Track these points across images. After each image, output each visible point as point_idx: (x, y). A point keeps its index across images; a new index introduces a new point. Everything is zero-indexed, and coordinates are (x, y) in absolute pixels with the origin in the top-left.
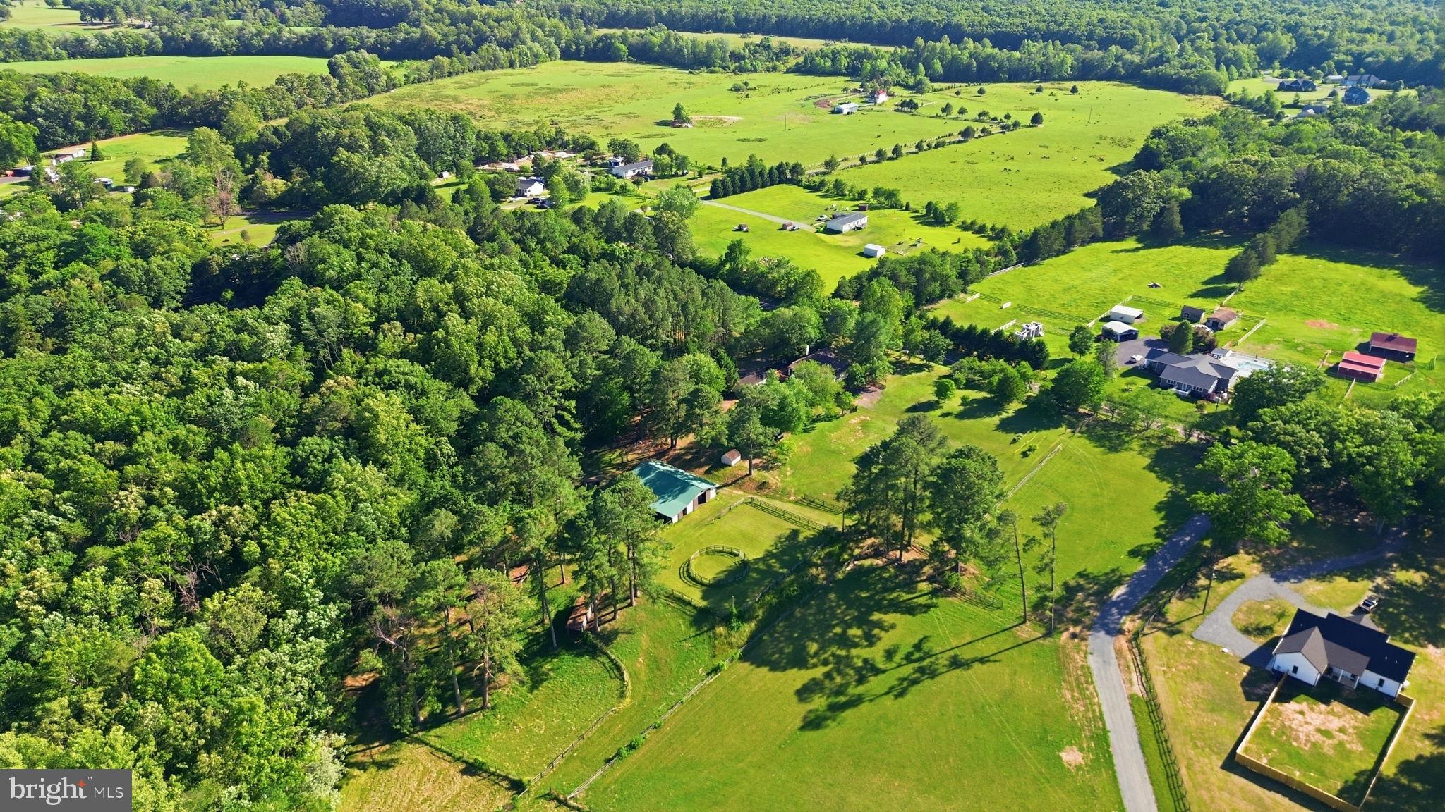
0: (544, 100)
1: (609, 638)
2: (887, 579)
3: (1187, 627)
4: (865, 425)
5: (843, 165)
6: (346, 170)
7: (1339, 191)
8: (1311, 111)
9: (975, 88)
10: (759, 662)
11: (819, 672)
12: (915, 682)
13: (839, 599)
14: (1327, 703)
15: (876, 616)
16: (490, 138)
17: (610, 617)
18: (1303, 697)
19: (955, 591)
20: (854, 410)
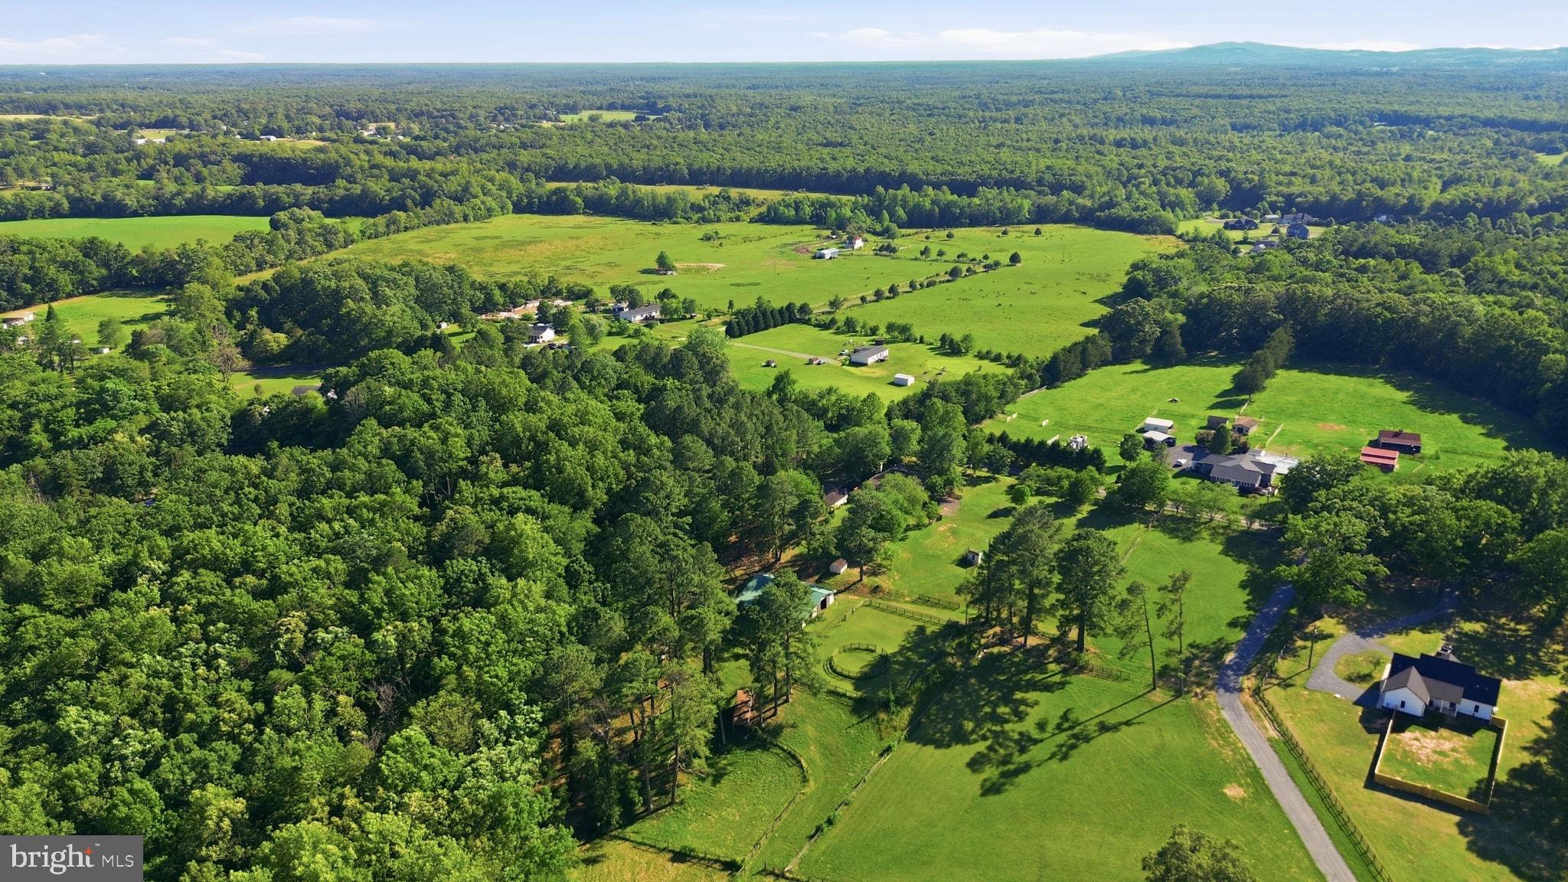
0: (512, 252)
1: (778, 730)
2: (1018, 664)
3: (1299, 681)
4: (954, 532)
5: (846, 304)
6: (358, 319)
7: (1316, 310)
8: (1262, 246)
9: (943, 233)
10: (925, 741)
11: (981, 747)
12: (1073, 747)
13: (980, 682)
14: (1436, 730)
15: (1018, 695)
16: (485, 288)
17: (769, 714)
18: (1413, 727)
19: (1081, 669)
20: (939, 518)
